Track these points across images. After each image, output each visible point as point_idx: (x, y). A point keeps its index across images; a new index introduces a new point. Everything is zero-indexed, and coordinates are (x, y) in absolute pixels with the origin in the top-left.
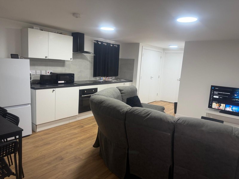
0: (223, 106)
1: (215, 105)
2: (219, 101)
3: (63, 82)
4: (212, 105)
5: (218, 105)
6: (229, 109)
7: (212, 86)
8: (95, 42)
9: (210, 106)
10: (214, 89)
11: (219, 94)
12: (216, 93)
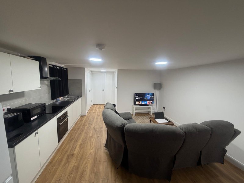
0: (141, 103)
1: (137, 103)
2: (139, 100)
3: (36, 117)
4: (136, 103)
5: (138, 102)
6: (143, 103)
7: (135, 93)
8: (51, 66)
9: (135, 104)
10: (136, 95)
11: (138, 97)
12: (137, 96)
